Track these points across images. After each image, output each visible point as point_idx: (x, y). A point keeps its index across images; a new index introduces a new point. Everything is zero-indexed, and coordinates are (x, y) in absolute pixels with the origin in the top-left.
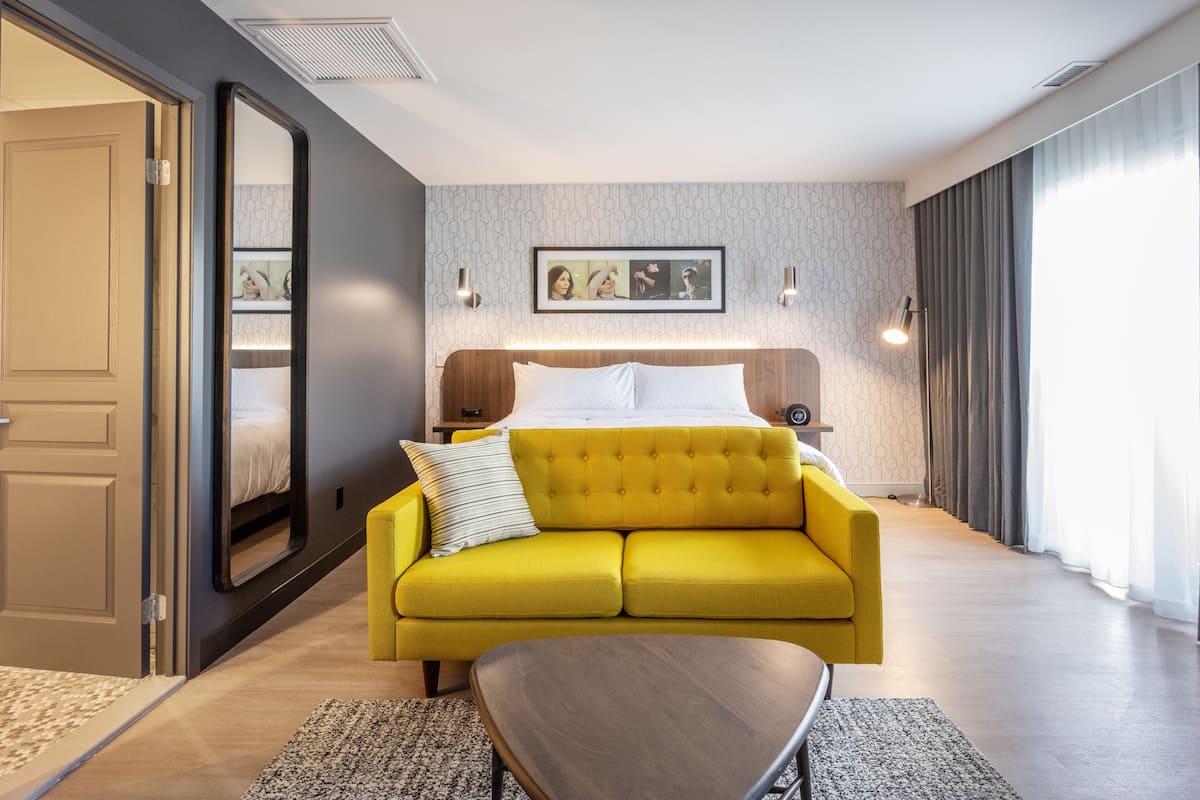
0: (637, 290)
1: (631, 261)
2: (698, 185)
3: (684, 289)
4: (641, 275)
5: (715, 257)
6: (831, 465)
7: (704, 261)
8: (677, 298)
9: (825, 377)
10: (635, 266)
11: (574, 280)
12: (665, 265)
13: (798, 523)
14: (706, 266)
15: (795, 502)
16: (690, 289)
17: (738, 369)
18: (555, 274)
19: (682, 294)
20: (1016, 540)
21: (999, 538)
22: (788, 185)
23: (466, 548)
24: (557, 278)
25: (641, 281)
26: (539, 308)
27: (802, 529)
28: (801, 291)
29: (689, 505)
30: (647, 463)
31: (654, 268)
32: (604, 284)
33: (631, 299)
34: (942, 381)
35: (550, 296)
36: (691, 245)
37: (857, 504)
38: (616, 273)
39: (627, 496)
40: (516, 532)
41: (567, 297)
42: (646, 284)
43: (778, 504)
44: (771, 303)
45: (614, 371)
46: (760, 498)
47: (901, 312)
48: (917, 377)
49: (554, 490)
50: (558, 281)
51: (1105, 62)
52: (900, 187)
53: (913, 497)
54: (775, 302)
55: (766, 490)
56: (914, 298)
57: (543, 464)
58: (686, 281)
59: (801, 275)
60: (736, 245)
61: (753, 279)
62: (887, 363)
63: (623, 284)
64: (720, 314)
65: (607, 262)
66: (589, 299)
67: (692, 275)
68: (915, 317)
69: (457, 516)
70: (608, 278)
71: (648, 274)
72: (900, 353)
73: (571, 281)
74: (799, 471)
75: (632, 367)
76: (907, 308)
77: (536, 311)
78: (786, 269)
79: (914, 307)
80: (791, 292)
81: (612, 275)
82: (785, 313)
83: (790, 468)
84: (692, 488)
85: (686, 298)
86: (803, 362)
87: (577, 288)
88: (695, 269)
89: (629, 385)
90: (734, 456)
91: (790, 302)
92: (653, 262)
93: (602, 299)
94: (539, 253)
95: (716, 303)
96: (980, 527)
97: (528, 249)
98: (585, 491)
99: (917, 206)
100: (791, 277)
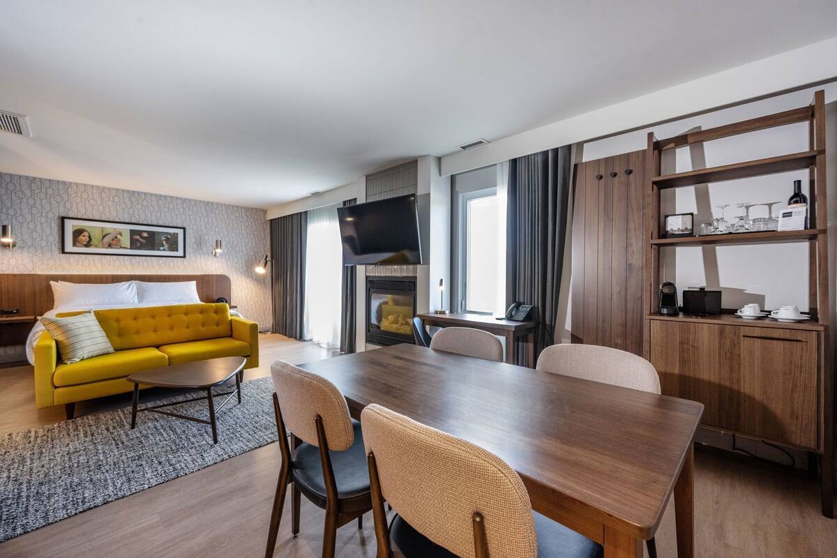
0: (134, 244)
1: (131, 230)
2: (171, 197)
3: (163, 246)
4: (138, 237)
5: (180, 232)
6: (240, 315)
7: (174, 234)
8: (159, 250)
9: (233, 286)
10: (133, 232)
11: (92, 237)
12: (152, 234)
13: (229, 334)
14: (176, 235)
15: (228, 328)
16: (166, 246)
17: (194, 283)
18: (78, 233)
19: (161, 248)
20: (301, 338)
21: (296, 339)
22: (217, 204)
23: (82, 360)
24: (80, 235)
25: (137, 240)
26: (66, 251)
27: (231, 336)
28: (223, 251)
29: (186, 333)
30: (167, 319)
31: (145, 235)
32: (113, 240)
33: (131, 249)
34: (279, 287)
35: (74, 245)
36: (167, 225)
37: (251, 322)
38: (121, 235)
39: (159, 333)
40: (105, 351)
41: (88, 245)
42: (140, 242)
43: (222, 329)
44: (208, 255)
45: (124, 285)
46: (216, 328)
47: (263, 261)
48: (270, 286)
49: (121, 334)
50: (81, 237)
51: (324, 192)
52: (265, 212)
53: (268, 331)
54: (210, 255)
55: (218, 325)
56: (269, 255)
57: (115, 324)
58: (164, 242)
59: (223, 243)
60: (191, 227)
61: (200, 243)
62: (258, 280)
63: (126, 240)
64: (183, 259)
65: (115, 229)
66: (103, 248)
67: (167, 239)
68: (269, 263)
69: (78, 345)
70: (116, 238)
71: (141, 237)
72: (264, 277)
73: (90, 237)
74: (230, 318)
75: (134, 284)
76: (266, 259)
77: (63, 252)
78: (217, 241)
79: (269, 259)
80: (219, 251)
81: (119, 236)
82: (216, 259)
83: (227, 316)
84: (188, 327)
85: (164, 250)
86: (223, 280)
87: (94, 241)
88: (169, 237)
89: (134, 290)
90: (205, 314)
91: (218, 255)
92: (145, 232)
93: (112, 248)
94: (66, 220)
95: (180, 253)
96: (290, 337)
97: (56, 218)
98: (137, 332)
99: (271, 220)
100: (218, 244)
